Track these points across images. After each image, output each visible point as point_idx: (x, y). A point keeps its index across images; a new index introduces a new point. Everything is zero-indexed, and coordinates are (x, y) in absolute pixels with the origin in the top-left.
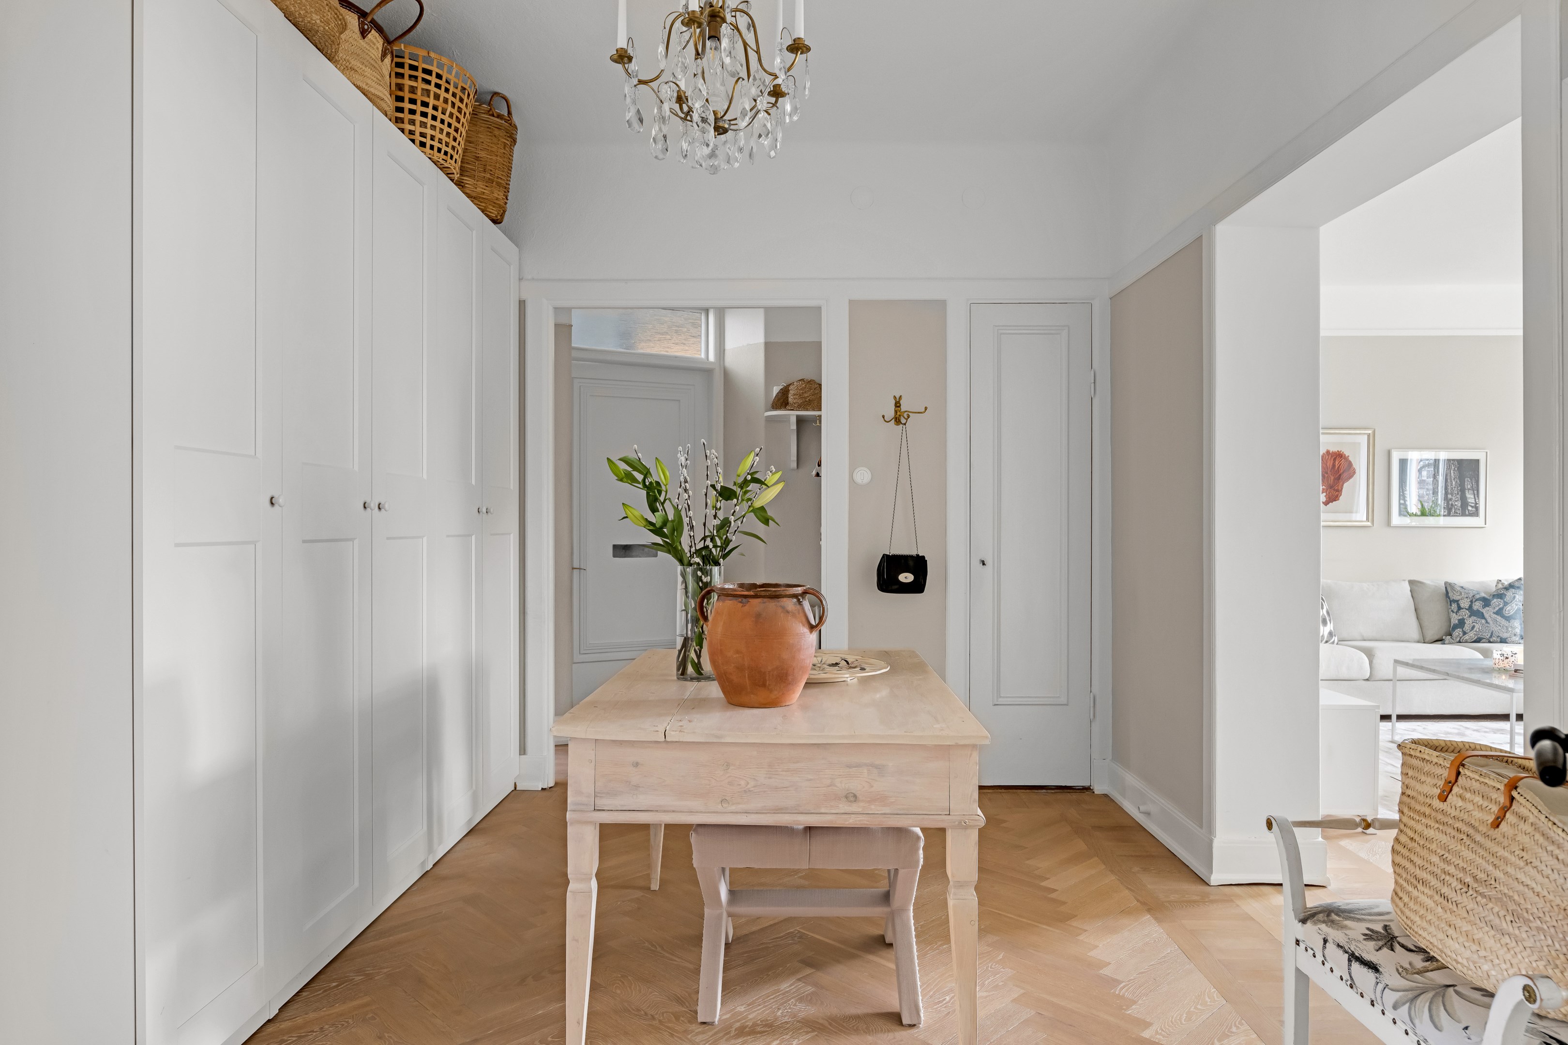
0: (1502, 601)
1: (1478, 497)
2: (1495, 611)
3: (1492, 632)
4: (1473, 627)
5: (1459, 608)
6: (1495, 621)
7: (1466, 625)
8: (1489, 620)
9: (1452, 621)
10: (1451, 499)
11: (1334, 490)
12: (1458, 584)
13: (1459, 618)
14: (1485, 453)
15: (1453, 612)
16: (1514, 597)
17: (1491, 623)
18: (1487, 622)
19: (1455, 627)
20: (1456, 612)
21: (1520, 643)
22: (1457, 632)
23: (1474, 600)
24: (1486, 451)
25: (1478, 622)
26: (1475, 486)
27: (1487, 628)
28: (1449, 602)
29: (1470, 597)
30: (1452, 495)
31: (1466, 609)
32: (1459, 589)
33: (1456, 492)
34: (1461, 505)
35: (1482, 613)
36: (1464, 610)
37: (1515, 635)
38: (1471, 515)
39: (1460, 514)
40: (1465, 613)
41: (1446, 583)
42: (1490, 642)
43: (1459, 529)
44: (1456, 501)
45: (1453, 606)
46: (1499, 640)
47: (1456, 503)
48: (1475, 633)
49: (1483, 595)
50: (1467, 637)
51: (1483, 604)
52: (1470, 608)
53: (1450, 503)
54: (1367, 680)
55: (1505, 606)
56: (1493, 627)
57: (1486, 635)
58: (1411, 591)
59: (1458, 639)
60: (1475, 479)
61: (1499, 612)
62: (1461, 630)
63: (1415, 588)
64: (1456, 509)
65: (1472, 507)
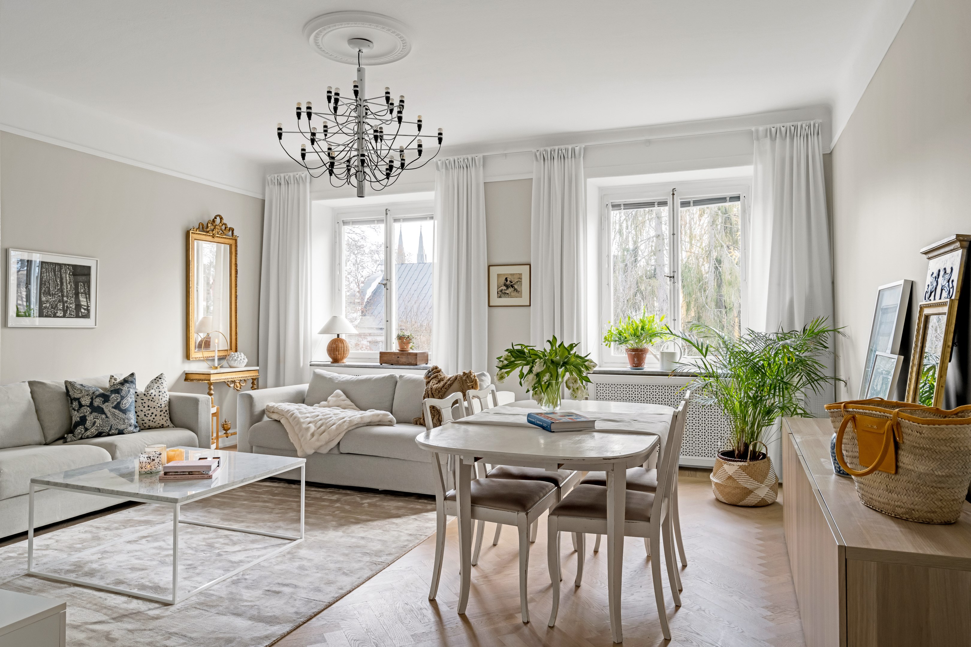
0: (119, 396)
1: (89, 300)
2: (113, 406)
3: (111, 426)
4: (95, 423)
5: (81, 406)
6: (114, 415)
7: (88, 422)
8: (109, 414)
9: (73, 419)
10: (66, 302)
12: (78, 383)
13: (81, 415)
14: (96, 261)
15: (75, 410)
16: (129, 391)
17: (110, 417)
18: (107, 417)
19: (77, 424)
20: (77, 410)
21: (134, 432)
22: (80, 429)
23: (94, 397)
24: (97, 259)
25: (98, 418)
26: (87, 290)
27: (106, 422)
28: (70, 400)
29: (90, 394)
30: (67, 297)
31: (87, 406)
32: (79, 387)
33: (71, 295)
34: (75, 307)
35: (103, 409)
36: (85, 407)
37: (130, 426)
38: (83, 317)
39: (74, 315)
40: (86, 410)
41: (66, 382)
42: (109, 435)
43: (73, 330)
44: (71, 304)
45: (74, 403)
46: (117, 432)
47: (71, 306)
48: (96, 428)
49: (101, 391)
50: (88, 433)
51: (103, 400)
52: (91, 405)
53: (66, 305)
55: (122, 400)
56: (112, 421)
57: (106, 429)
58: (31, 392)
59: (80, 436)
60: (87, 284)
61: (117, 407)
62: (83, 427)
63: (35, 389)
64: (71, 311)
65: (84, 309)
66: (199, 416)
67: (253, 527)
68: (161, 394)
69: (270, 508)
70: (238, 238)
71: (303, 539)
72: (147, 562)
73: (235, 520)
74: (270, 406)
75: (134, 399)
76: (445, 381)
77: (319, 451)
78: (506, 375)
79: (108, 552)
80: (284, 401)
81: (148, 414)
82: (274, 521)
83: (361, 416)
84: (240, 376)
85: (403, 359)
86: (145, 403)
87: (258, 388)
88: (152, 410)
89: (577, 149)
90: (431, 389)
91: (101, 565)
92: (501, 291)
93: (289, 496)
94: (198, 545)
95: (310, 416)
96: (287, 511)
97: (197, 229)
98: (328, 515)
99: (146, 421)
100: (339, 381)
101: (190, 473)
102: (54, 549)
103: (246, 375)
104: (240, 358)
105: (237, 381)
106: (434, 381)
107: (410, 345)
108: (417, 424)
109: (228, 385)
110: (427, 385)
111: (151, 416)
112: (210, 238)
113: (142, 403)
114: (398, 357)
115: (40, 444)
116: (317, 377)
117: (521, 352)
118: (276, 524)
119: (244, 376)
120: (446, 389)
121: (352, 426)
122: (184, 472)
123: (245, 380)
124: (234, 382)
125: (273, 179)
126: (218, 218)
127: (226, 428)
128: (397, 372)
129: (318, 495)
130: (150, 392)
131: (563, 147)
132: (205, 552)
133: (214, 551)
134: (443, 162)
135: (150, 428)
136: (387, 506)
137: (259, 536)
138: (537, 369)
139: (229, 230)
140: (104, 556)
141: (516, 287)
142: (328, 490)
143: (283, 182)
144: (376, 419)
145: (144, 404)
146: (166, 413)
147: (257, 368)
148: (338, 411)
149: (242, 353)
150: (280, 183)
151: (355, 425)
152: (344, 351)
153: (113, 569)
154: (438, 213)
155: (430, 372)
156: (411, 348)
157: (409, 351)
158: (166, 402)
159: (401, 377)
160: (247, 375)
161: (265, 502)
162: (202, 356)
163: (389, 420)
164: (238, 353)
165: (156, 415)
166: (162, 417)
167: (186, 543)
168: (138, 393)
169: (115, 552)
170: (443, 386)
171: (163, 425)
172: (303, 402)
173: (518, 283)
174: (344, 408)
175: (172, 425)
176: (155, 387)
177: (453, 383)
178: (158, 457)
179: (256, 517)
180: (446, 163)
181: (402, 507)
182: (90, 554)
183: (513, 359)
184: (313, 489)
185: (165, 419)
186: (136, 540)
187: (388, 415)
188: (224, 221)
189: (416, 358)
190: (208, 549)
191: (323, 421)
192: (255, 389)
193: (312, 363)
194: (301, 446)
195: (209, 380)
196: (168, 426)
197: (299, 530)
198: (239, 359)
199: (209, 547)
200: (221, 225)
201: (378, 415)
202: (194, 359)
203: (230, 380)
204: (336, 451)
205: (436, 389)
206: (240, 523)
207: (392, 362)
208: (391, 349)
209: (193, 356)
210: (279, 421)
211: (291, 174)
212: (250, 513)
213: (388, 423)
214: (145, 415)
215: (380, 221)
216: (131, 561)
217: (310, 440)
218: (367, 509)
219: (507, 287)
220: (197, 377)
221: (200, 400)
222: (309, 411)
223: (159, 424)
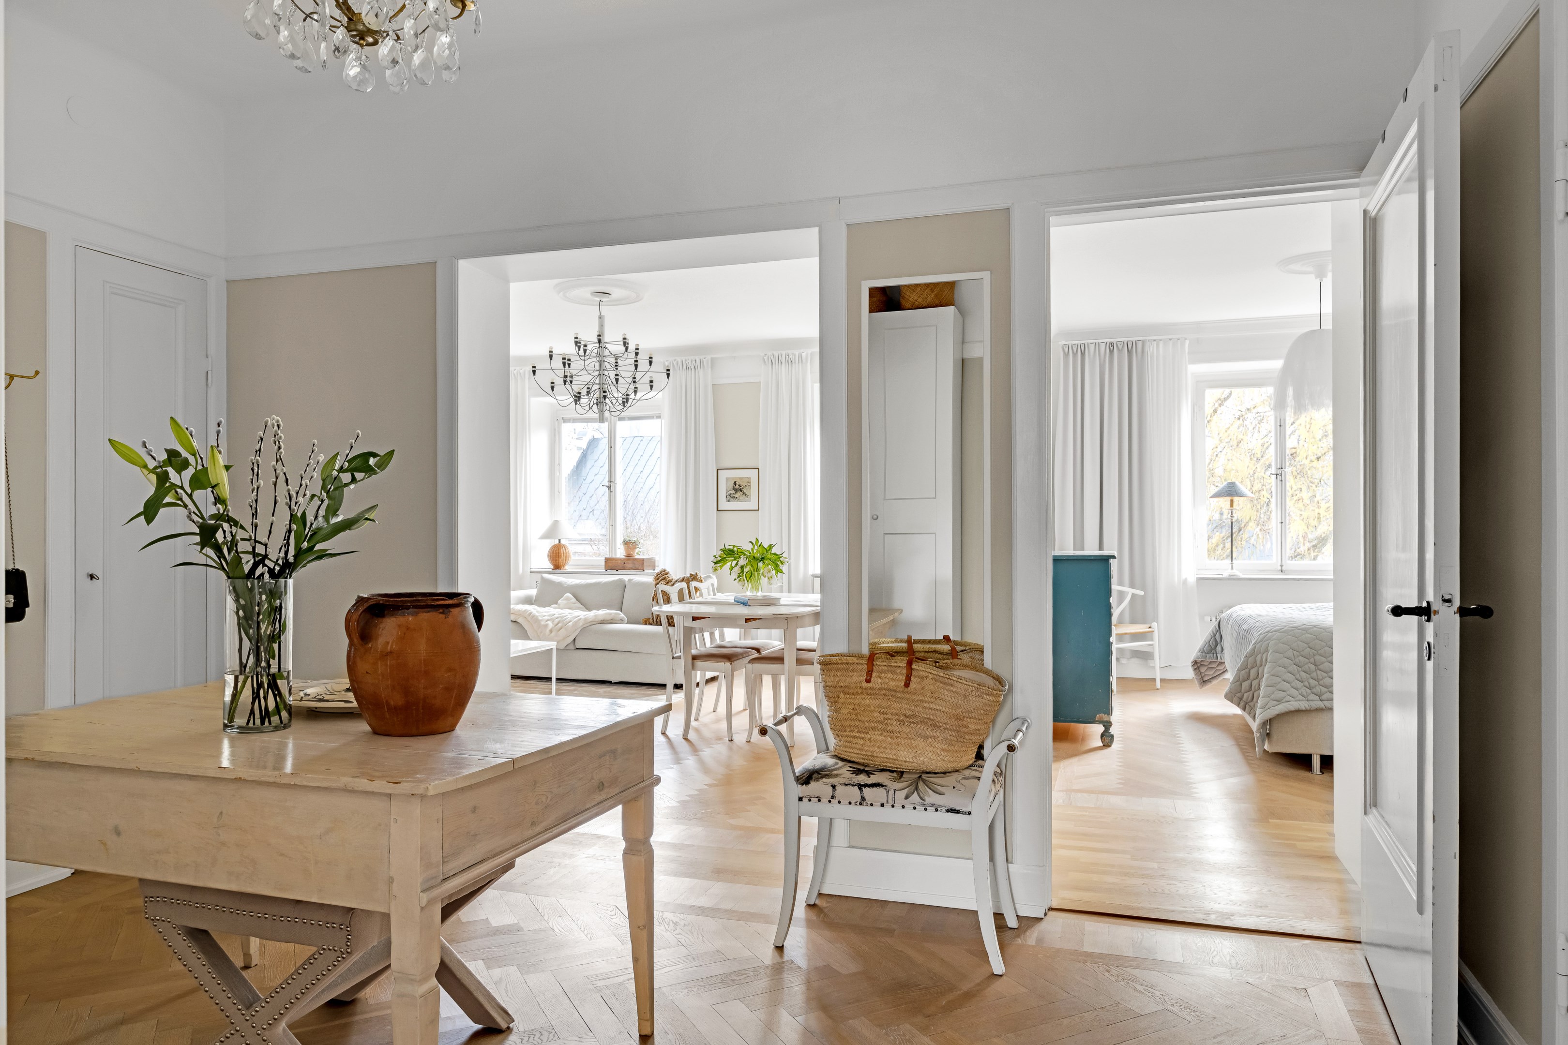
76: (673, 582)
78: (719, 568)
83: (591, 615)
85: (630, 565)
89: (804, 355)
92: (730, 495)
95: (547, 615)
100: (566, 586)
106: (663, 583)
107: (637, 550)
108: (646, 624)
110: (655, 587)
114: (624, 563)
116: (543, 581)
117: (732, 551)
121: (585, 625)
128: (626, 576)
131: (790, 352)
134: (670, 363)
138: (742, 562)
141: (745, 490)
144: (609, 617)
148: (571, 611)
151: (587, 623)
152: (565, 557)
154: (666, 412)
155: (658, 575)
156: (638, 554)
157: (636, 557)
159: (630, 581)
163: (619, 618)
172: (536, 604)
173: (747, 487)
174: (576, 609)
180: (673, 364)
181: (634, 693)
183: (725, 556)
187: (619, 614)
189: (643, 563)
191: (558, 620)
193: (532, 570)
201: (611, 614)
204: (572, 647)
207: (617, 568)
208: (615, 555)
210: (517, 622)
213: (619, 621)
219: (736, 491)
222: (544, 611)
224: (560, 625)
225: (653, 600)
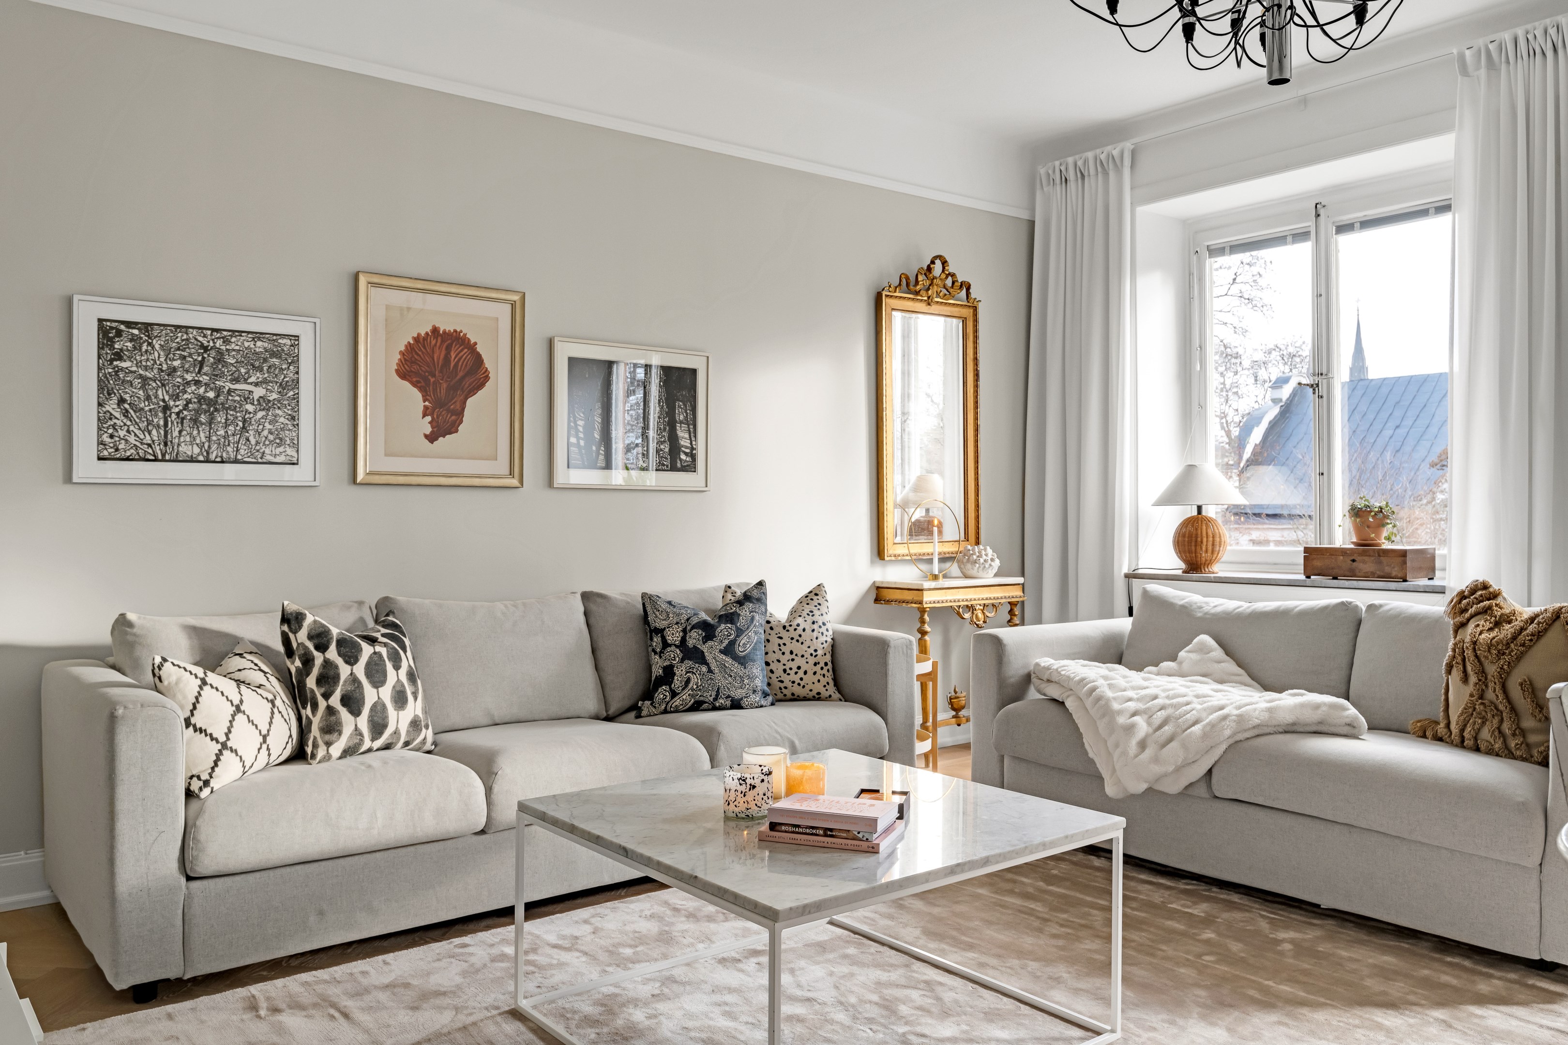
0: (733, 627)
1: (695, 437)
2: (722, 648)
3: (718, 689)
4: (688, 681)
5: (666, 644)
6: (723, 667)
7: (676, 678)
8: (714, 665)
9: (653, 671)
11: (448, 411)
12: (662, 598)
13: (665, 664)
14: (705, 359)
15: (656, 653)
16: (753, 619)
17: (716, 670)
18: (710, 671)
19: (661, 681)
20: (661, 652)
21: (762, 706)
22: (662, 693)
23: (689, 628)
24: (707, 354)
25: (695, 671)
26: (690, 417)
27: (709, 682)
28: (649, 634)
29: (683, 621)
31: (675, 645)
32: (664, 606)
33: (662, 427)
34: (670, 450)
35: (703, 652)
36: (673, 648)
37: (754, 691)
38: (684, 469)
39: (667, 466)
40: (674, 653)
41: (644, 595)
42: (715, 708)
43: (666, 494)
44: (662, 443)
45: (655, 640)
46: (728, 703)
47: (662, 447)
48: (690, 692)
49: (704, 616)
50: (677, 702)
51: (704, 634)
52: (683, 643)
54: (483, 832)
55: (738, 636)
56: (720, 679)
57: (708, 694)
58: (585, 614)
59: (663, 708)
60: (691, 404)
61: (729, 650)
62: (668, 688)
63: (593, 607)
64: (662, 457)
65: (686, 454)
66: (890, 679)
67: (993, 967)
68: (815, 626)
69: (1038, 918)
70: (980, 304)
71: (1119, 1035)
72: (743, 1028)
73: (953, 938)
74: (1043, 665)
75: (763, 636)
76: (1517, 624)
77: (1159, 787)
79: (676, 982)
80: (1073, 656)
81: (791, 669)
82: (1047, 961)
83: (1268, 705)
84: (985, 596)
85: (1368, 566)
86: (784, 644)
87: (1023, 623)
88: (799, 661)
90: (1475, 643)
91: (649, 1017)
93: (1085, 888)
94: (862, 1001)
95: (1135, 696)
96: (1080, 934)
97: (896, 288)
98: (1184, 965)
99: (787, 683)
100: (1206, 614)
101: (828, 832)
102: (581, 951)
103: (996, 595)
104: (984, 557)
105: (978, 607)
106: (1483, 623)
107: (1385, 533)
108: (1424, 736)
109: (958, 613)
110: (1456, 632)
111: (796, 673)
112: (921, 306)
113: (779, 645)
114: (1354, 561)
115: (597, 717)
116: (1152, 600)
118: (1050, 970)
119: (992, 596)
120: (1523, 645)
121: (1245, 730)
122: (813, 828)
123: (993, 605)
124: (971, 608)
125: (1050, 172)
126: (938, 263)
127: (955, 706)
128: (1359, 595)
129: (1157, 897)
130: (794, 623)
132: (874, 1027)
133: (895, 1028)
134: (1479, 51)
135: (795, 699)
136: (1351, 959)
137: (1005, 999)
139: (961, 286)
140: (666, 990)
142: (1182, 885)
143: (1071, 176)
144: (1310, 717)
145: (782, 647)
146: (826, 668)
147: (1020, 580)
148: (1207, 687)
149: (988, 548)
150: (1066, 179)
151: (1254, 727)
152: (1213, 545)
153: (669, 1034)
154: (1466, 193)
155: (1465, 598)
156: (1388, 539)
157: (1384, 547)
158: (825, 645)
159: (1371, 608)
160: (999, 595)
161: (1027, 896)
162: (906, 552)
163: (1348, 721)
164: (981, 547)
165: (805, 673)
166: (818, 676)
167: (836, 987)
168: (773, 624)
169: (689, 983)
170: (1514, 638)
171: (819, 694)
172: (1119, 662)
174: (1221, 682)
175: (838, 695)
176: (804, 614)
177: (1546, 630)
178: (763, 781)
179: (1001, 937)
180: (1488, 52)
182: (639, 979)
184: (1143, 877)
185: (824, 681)
186: (737, 956)
187: (1345, 709)
188: (951, 269)
189: (1405, 563)
190: (882, 1016)
191: (1169, 711)
192: (1016, 625)
193: (1132, 570)
194: (1114, 771)
195: (921, 603)
196: (830, 696)
197: (1107, 1001)
198: (982, 560)
199: (884, 1013)
200: (943, 276)
201: (1317, 707)
202: (893, 558)
203: (962, 603)
204: (1202, 791)
205: (1490, 646)
206: (964, 950)
207: (1335, 572)
208: (1331, 540)
209: (891, 552)
210: (1063, 703)
211: (1090, 155)
212: (989, 923)
213: (1346, 730)
214: (785, 671)
215: (1301, 236)
216: (711, 1019)
217: (1136, 756)
218: (1291, 961)
220: (898, 595)
221: (892, 644)
222: (1134, 684)
223: (811, 690)
224: (1168, 729)
225: (1449, 671)
